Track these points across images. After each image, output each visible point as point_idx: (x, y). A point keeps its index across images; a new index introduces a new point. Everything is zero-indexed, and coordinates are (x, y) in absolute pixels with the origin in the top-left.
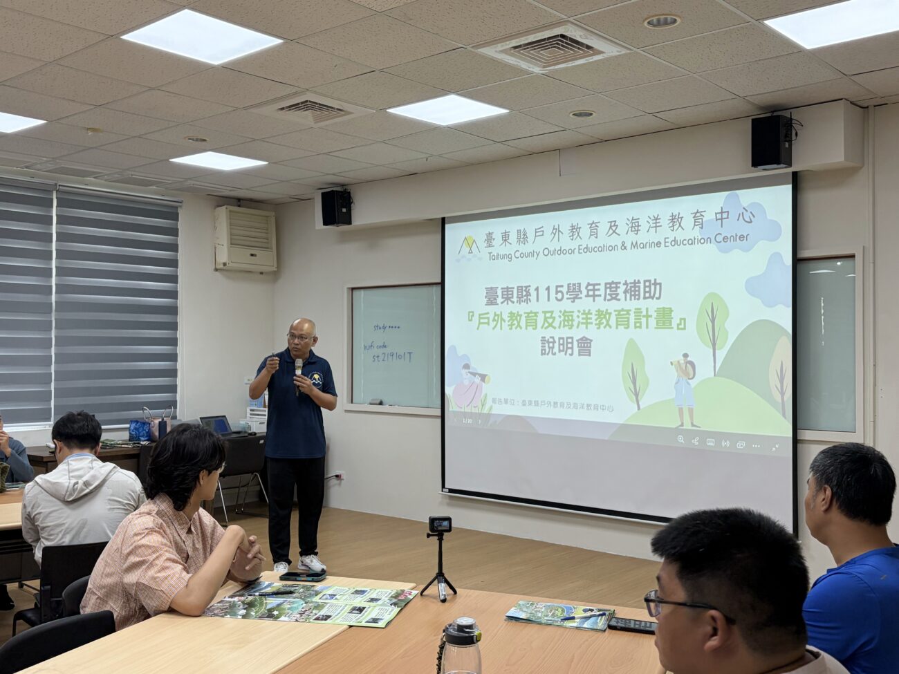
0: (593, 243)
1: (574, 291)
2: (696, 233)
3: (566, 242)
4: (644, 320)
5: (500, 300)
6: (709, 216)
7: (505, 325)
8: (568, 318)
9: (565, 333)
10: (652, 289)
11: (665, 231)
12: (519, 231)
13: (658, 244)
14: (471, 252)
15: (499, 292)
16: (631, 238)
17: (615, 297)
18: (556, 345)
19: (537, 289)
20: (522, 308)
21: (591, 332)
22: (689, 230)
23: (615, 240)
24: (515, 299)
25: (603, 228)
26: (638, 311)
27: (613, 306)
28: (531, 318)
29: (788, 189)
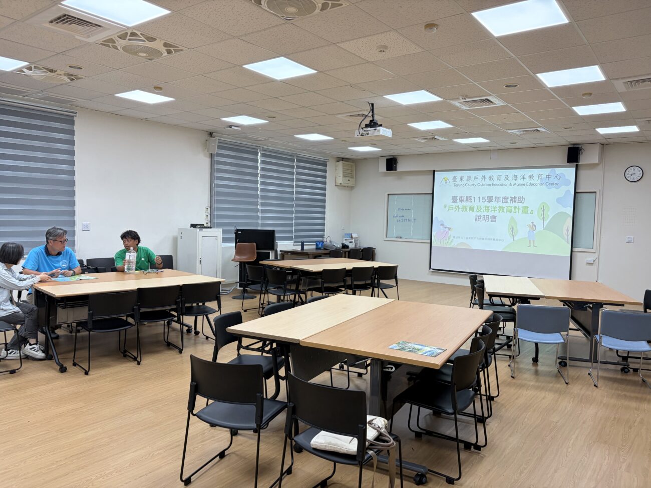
0: (498, 182)
1: (490, 199)
2: (539, 182)
3: (487, 181)
4: (517, 210)
5: (458, 201)
6: (544, 176)
7: (460, 210)
8: (487, 209)
9: (486, 213)
10: (521, 200)
11: (527, 180)
12: (467, 177)
13: (524, 185)
14: (446, 183)
15: (458, 198)
16: (513, 182)
17: (506, 202)
18: (482, 218)
19: (474, 198)
20: (468, 204)
21: (496, 214)
22: (536, 180)
23: (507, 182)
24: (465, 201)
25: (503, 178)
26: (515, 207)
27: (505, 205)
28: (472, 208)
29: (574, 169)
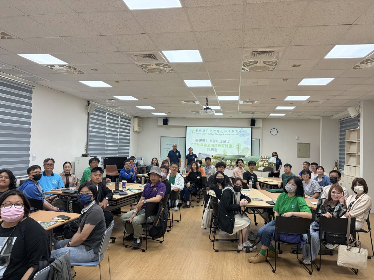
0: (218, 133)
1: (214, 141)
2: (236, 133)
3: (213, 132)
4: (227, 146)
5: (199, 141)
6: (238, 131)
7: (200, 146)
8: (213, 145)
9: (212, 148)
10: (228, 141)
11: (231, 133)
12: (203, 130)
13: (230, 135)
14: (192, 132)
16: (225, 133)
17: (222, 142)
18: (210, 150)
19: (207, 140)
20: (204, 143)
21: (217, 148)
23: (222, 133)
24: (202, 141)
25: (220, 131)
27: (221, 144)
28: (205, 145)
29: (251, 129)
